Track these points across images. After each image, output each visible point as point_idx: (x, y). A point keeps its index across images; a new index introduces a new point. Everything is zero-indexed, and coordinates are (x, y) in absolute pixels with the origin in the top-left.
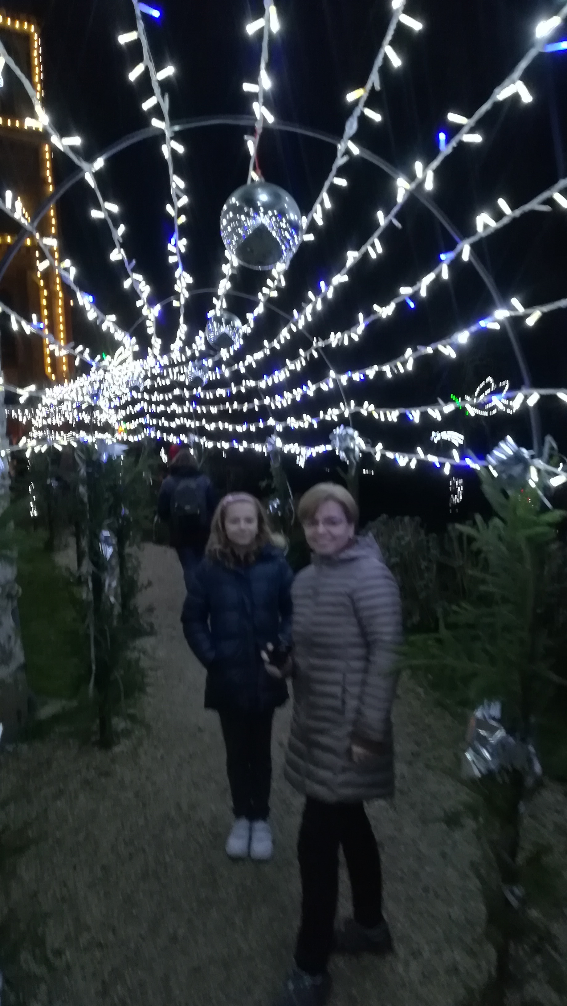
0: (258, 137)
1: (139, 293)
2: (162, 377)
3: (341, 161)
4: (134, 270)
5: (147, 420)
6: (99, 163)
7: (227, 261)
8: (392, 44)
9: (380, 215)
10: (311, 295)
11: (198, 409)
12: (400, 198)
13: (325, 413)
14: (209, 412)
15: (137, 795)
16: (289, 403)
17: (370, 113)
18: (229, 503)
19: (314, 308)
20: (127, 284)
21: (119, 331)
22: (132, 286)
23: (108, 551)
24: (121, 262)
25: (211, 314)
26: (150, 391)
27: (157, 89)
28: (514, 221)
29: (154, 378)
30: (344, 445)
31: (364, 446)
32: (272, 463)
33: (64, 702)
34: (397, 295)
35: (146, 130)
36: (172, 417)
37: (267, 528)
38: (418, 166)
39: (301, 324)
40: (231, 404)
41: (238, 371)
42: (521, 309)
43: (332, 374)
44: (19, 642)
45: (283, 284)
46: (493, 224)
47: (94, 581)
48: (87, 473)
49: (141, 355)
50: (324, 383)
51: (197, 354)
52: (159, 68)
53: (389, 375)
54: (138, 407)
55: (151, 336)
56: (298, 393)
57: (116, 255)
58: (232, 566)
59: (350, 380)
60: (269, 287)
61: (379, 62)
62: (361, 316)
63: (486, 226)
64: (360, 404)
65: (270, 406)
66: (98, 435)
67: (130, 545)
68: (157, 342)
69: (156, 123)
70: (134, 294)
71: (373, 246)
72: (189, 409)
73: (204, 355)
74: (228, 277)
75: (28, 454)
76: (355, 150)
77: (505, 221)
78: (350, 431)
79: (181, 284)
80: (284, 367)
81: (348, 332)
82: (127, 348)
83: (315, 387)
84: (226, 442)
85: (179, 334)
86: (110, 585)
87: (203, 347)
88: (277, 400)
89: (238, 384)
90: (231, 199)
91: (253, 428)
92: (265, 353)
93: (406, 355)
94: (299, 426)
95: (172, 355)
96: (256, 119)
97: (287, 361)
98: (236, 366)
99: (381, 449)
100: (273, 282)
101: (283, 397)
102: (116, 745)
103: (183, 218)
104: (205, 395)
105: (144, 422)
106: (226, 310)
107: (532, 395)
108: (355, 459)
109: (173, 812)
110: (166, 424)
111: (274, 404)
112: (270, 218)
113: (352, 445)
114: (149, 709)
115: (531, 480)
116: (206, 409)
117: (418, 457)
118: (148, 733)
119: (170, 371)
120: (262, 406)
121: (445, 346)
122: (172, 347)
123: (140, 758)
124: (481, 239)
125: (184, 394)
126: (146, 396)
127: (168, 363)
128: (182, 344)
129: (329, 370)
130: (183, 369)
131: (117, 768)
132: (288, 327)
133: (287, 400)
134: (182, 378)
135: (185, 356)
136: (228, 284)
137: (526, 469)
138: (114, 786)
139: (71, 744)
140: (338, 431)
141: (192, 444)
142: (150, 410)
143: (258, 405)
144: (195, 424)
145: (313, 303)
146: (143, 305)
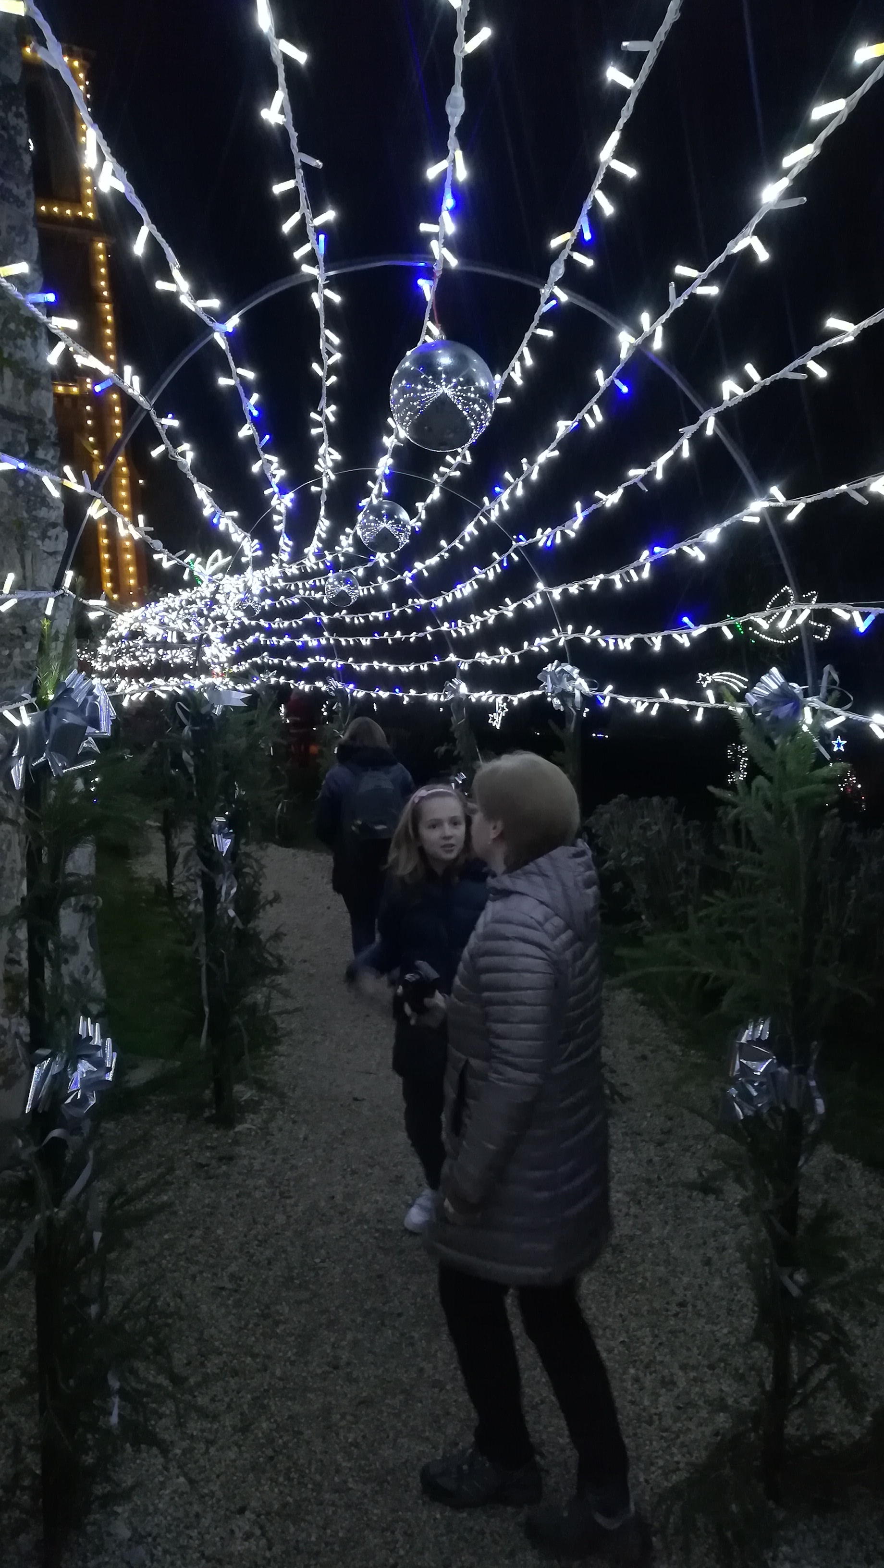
0: (437, 280)
1: (270, 478)
2: (289, 594)
3: (545, 307)
4: (266, 450)
5: (265, 658)
6: (234, 321)
7: (390, 432)
8: (602, 188)
9: (599, 374)
10: (508, 476)
11: (343, 641)
12: (624, 355)
13: (531, 643)
14: (358, 644)
15: (271, 1182)
16: (478, 627)
17: (578, 257)
18: (422, 799)
19: (512, 493)
20: (255, 468)
21: (239, 531)
22: (262, 469)
23: (224, 845)
24: (251, 439)
25: (364, 502)
26: (269, 615)
27: (312, 235)
28: (764, 388)
29: (275, 594)
30: (559, 688)
31: (586, 688)
32: (454, 719)
33: (161, 1062)
34: (626, 478)
35: (294, 276)
36: (302, 653)
38: (645, 318)
39: (494, 515)
40: (392, 633)
41: (403, 581)
42: (782, 499)
43: (540, 586)
44: (99, 973)
45: (469, 460)
46: (740, 392)
47: (204, 888)
48: (193, 731)
49: (262, 563)
50: (529, 601)
51: (342, 559)
52: (316, 213)
53: (619, 586)
54: (250, 640)
55: (278, 535)
56: (491, 616)
57: (246, 431)
59: (565, 592)
60: (449, 466)
61: (588, 205)
62: (578, 505)
63: (733, 395)
64: (580, 629)
65: (449, 633)
66: (204, 679)
67: (246, 844)
68: (285, 543)
69: (306, 269)
70: (264, 480)
71: (591, 412)
72: (328, 640)
73: (352, 561)
74: (391, 453)
76: (563, 297)
77: (754, 389)
78: (568, 667)
79: (325, 462)
80: (470, 578)
81: (559, 528)
82: (246, 553)
83: (515, 605)
84: (385, 691)
85: (317, 531)
86: (228, 893)
87: (351, 550)
88: (460, 625)
89: (402, 603)
90: (404, 363)
91: (424, 668)
92: (441, 557)
93: (642, 559)
94: (493, 662)
95: (306, 562)
96: (435, 260)
97: (476, 569)
98: (399, 577)
99: (611, 692)
100: (455, 459)
101: (469, 621)
102: (240, 1123)
103: (333, 379)
104: (353, 619)
105: (259, 662)
106: (387, 497)
107: (802, 610)
108: (574, 707)
109: (323, 1203)
110: (294, 664)
111: (456, 631)
112: (455, 387)
113: (570, 688)
114: (282, 1072)
115: (804, 723)
116: (354, 640)
117: (661, 700)
118: (283, 1103)
119: (300, 584)
120: (438, 635)
121: (690, 546)
122: (306, 551)
123: (273, 1135)
124: (728, 409)
125: (320, 619)
126: (262, 622)
127: (297, 572)
128: (320, 545)
129: (534, 580)
130: (319, 581)
131: (242, 1150)
132: (475, 520)
133: (475, 625)
134: (318, 595)
135: (324, 563)
136: (390, 461)
137: (798, 709)
138: (240, 1174)
139: (175, 1119)
140: (550, 668)
141: (333, 694)
142: (268, 643)
143: (431, 634)
144: (336, 664)
145: (511, 487)
146: (274, 493)
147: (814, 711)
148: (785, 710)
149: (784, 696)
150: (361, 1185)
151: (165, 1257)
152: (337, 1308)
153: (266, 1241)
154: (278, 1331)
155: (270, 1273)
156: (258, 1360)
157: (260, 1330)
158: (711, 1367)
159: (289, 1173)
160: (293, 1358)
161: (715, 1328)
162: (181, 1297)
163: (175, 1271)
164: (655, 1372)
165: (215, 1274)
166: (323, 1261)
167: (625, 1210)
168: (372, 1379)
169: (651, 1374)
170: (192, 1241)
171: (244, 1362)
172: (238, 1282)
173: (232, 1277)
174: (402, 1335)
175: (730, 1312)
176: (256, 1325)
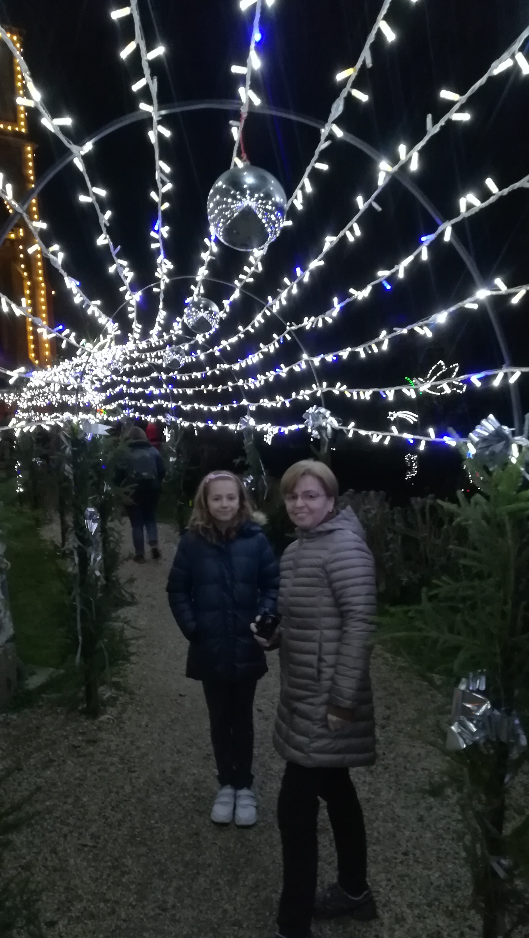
0: (243, 121)
1: (123, 278)
2: (141, 361)
3: (323, 145)
4: (119, 256)
5: (126, 401)
6: (88, 147)
7: (206, 248)
8: (386, 18)
9: (360, 199)
10: (286, 280)
11: (175, 391)
12: (382, 180)
13: (298, 394)
14: (185, 393)
15: (122, 759)
16: (262, 383)
17: (357, 94)
18: (211, 480)
19: (289, 292)
20: (112, 270)
21: (103, 316)
22: (116, 271)
23: (94, 527)
24: (107, 246)
25: (188, 300)
26: (129, 374)
27: (147, 71)
28: (501, 199)
29: (132, 361)
30: (317, 424)
31: (336, 424)
32: (245, 441)
33: (51, 670)
34: (375, 278)
35: (134, 114)
36: (150, 398)
37: (247, 504)
38: (402, 149)
39: (276, 308)
40: (207, 386)
41: (213, 354)
42: (503, 288)
43: (305, 356)
44: (8, 613)
45: (260, 268)
46: (478, 204)
47: (79, 556)
48: (73, 451)
49: (121, 340)
50: (297, 366)
51: (174, 338)
52: (150, 48)
53: (363, 355)
54: (117, 389)
55: (132, 321)
56: (271, 376)
57: (102, 240)
58: (214, 541)
59: (323, 361)
60: (246, 274)
61: (371, 38)
62: (335, 300)
63: (469, 206)
64: (332, 385)
65: (243, 386)
66: (82, 415)
67: (112, 520)
68: (137, 327)
69: (143, 106)
70: (118, 280)
71: (351, 230)
72: (166, 390)
73: (180, 340)
74: (206, 263)
75: (17, 434)
76: (339, 133)
77: (492, 200)
78: (323, 410)
79: (162, 270)
80: (258, 351)
81: (322, 316)
82: (109, 332)
83: (288, 369)
84: (202, 422)
85: (158, 319)
86: (95, 560)
87: (180, 332)
88: (250, 382)
89: (213, 367)
90: (218, 183)
91: (227, 408)
92: (239, 337)
93: (381, 337)
94: (272, 406)
95: (151, 340)
96: (242, 104)
97: (261, 345)
98: (211, 350)
99: (353, 427)
100: (250, 269)
101: (256, 379)
102: (103, 714)
103: (166, 205)
104: (181, 377)
105: (123, 403)
106: (203, 296)
107: (513, 373)
108: (327, 436)
109: (157, 776)
110: (144, 405)
111: (248, 385)
112: (257, 200)
113: (324, 424)
114: (132, 676)
115: (513, 456)
116: (182, 391)
117: (392, 434)
118: (132, 699)
119: (148, 354)
120: (236, 388)
121: (421, 327)
122: (151, 332)
123: (124, 723)
124: (464, 220)
125: (161, 377)
126: (125, 379)
127: (146, 347)
128: (160, 329)
129: (302, 352)
130: (160, 353)
131: (103, 735)
132: (262, 312)
133: (260, 382)
134: (160, 362)
135: (163, 341)
136: (206, 272)
137: (508, 446)
138: (101, 753)
139: (59, 711)
140: (311, 410)
141: (168, 424)
142: (128, 392)
143: (232, 387)
144: (171, 405)
145: (288, 288)
146: (126, 291)
147: (520, 447)
148: (499, 447)
149: (498, 435)
150: (183, 761)
151: (46, 820)
152: (166, 860)
153: (117, 806)
154: (124, 880)
155: (120, 832)
156: (109, 905)
157: (111, 879)
158: (430, 905)
159: (135, 752)
160: (134, 903)
161: (430, 873)
162: (56, 853)
163: (52, 831)
164: (390, 910)
165: (81, 834)
166: (157, 822)
167: (362, 778)
168: (190, 919)
169: (387, 912)
170: (66, 807)
171: (99, 907)
172: (97, 840)
173: (93, 836)
174: (212, 881)
175: (438, 859)
176: (109, 875)
